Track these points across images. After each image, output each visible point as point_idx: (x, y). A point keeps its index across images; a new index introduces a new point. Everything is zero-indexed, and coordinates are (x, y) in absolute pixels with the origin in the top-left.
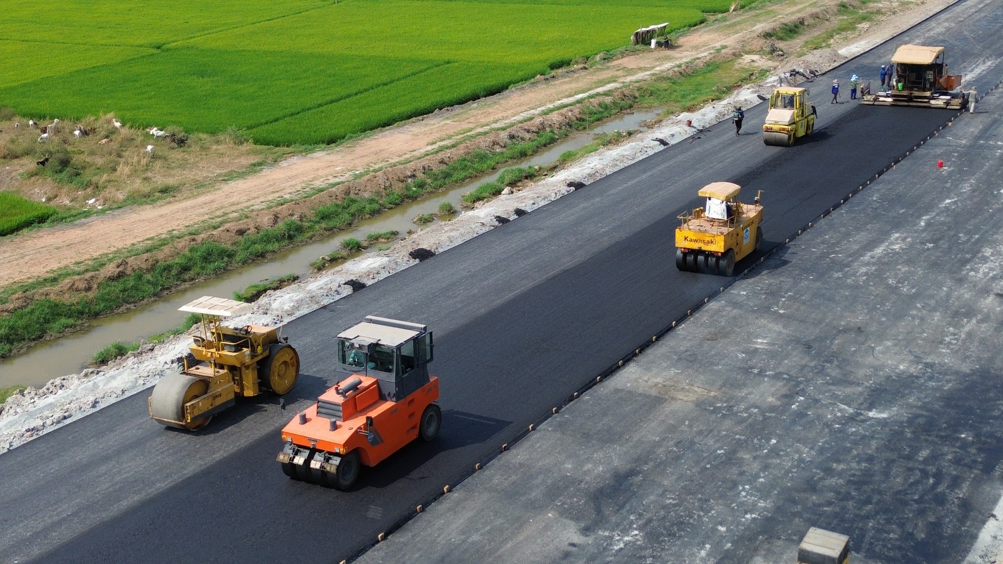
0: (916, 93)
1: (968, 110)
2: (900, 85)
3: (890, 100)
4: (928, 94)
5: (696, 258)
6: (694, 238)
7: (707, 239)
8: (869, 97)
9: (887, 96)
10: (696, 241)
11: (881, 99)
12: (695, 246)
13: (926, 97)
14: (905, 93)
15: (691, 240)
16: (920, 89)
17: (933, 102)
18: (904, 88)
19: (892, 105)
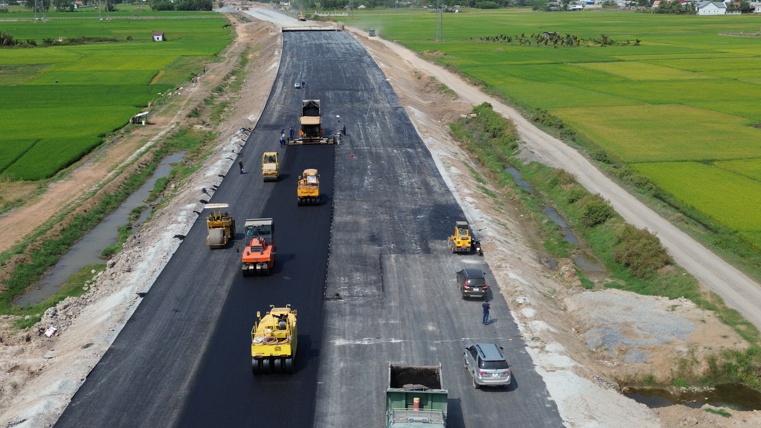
0: (313, 138)
1: (336, 144)
2: (305, 135)
3: (302, 142)
4: (318, 138)
5: (306, 200)
6: (305, 192)
7: (311, 191)
8: (292, 142)
9: (299, 140)
10: (306, 193)
11: (297, 142)
12: (306, 195)
13: (318, 140)
14: (308, 138)
15: (304, 193)
16: (314, 136)
17: (321, 141)
18: (307, 136)
19: (303, 144)
